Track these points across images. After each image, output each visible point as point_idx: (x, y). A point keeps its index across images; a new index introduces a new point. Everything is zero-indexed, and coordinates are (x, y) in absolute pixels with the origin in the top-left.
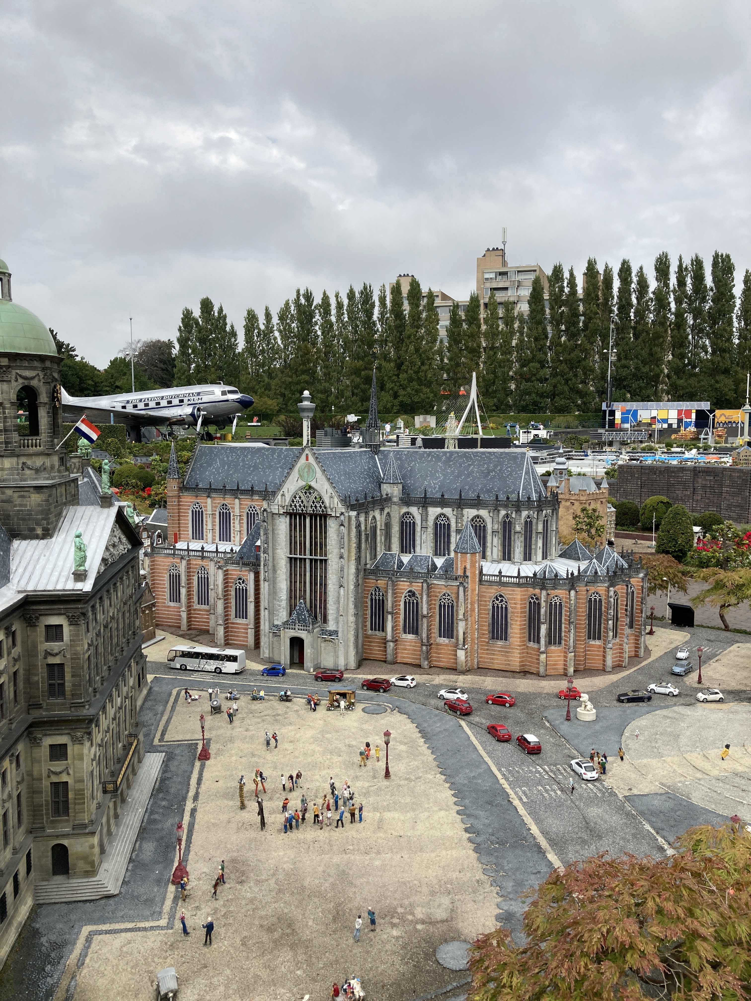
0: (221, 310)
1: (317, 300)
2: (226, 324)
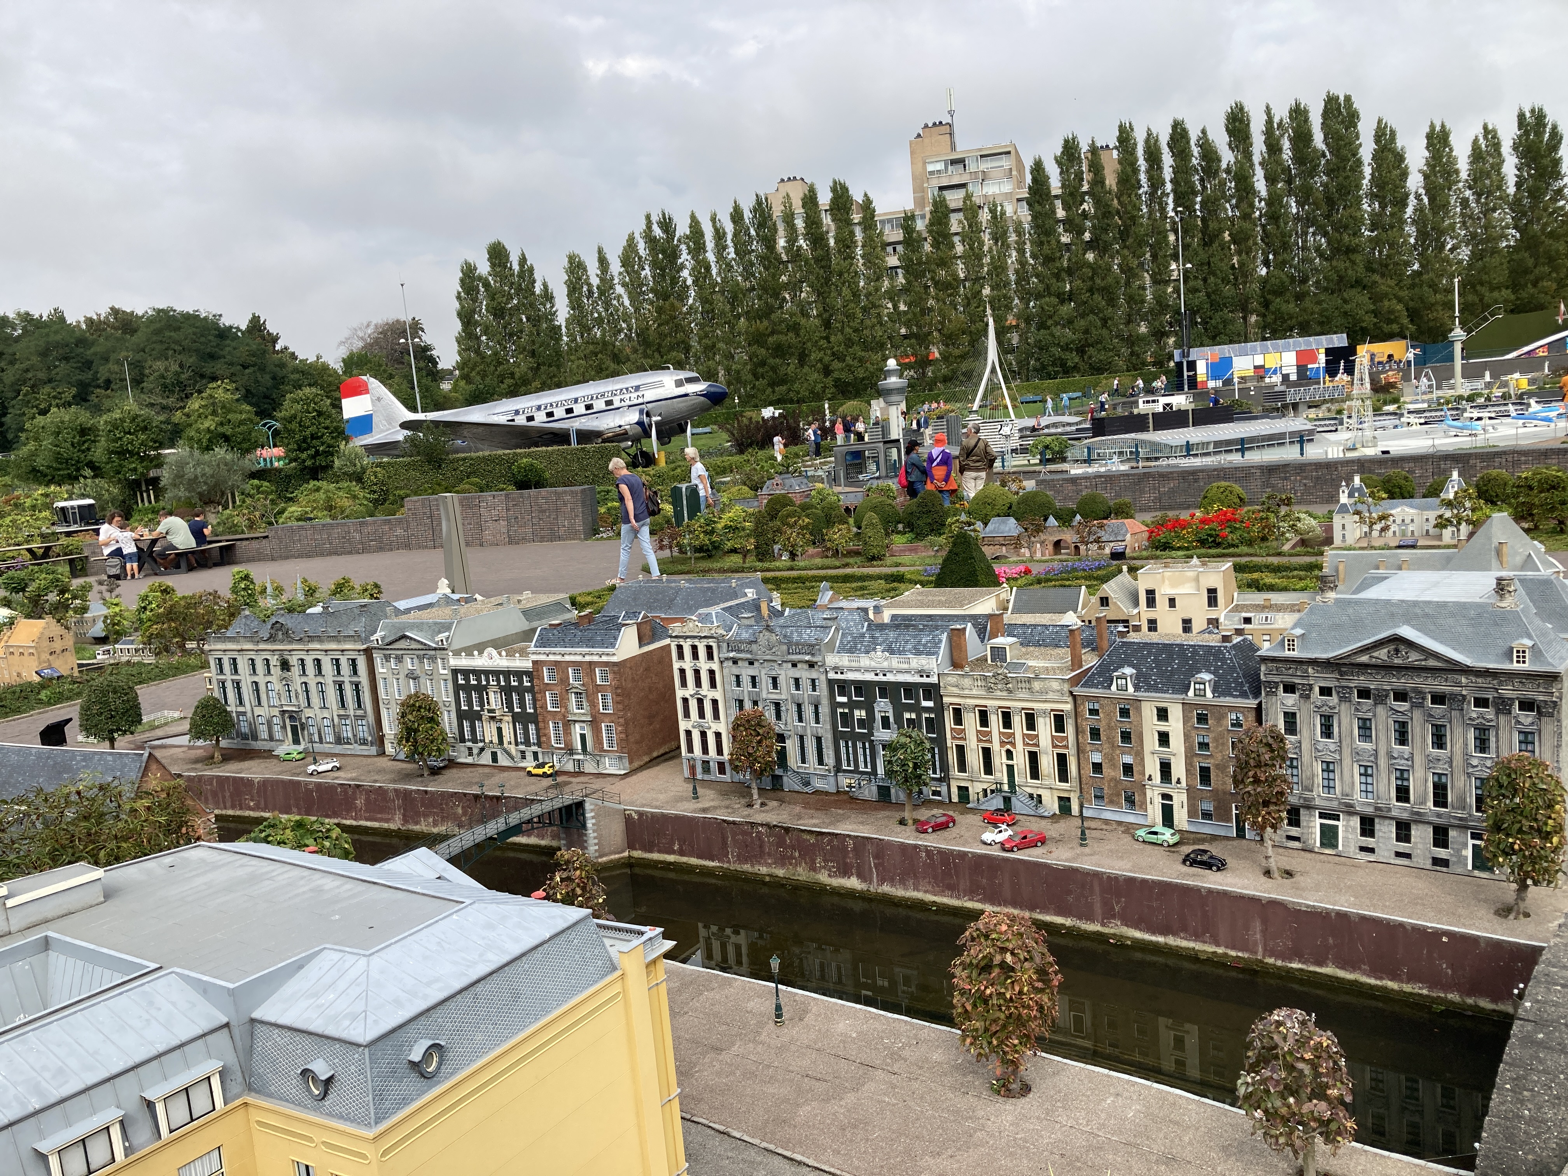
0: (523, 260)
1: (682, 228)
2: (535, 282)
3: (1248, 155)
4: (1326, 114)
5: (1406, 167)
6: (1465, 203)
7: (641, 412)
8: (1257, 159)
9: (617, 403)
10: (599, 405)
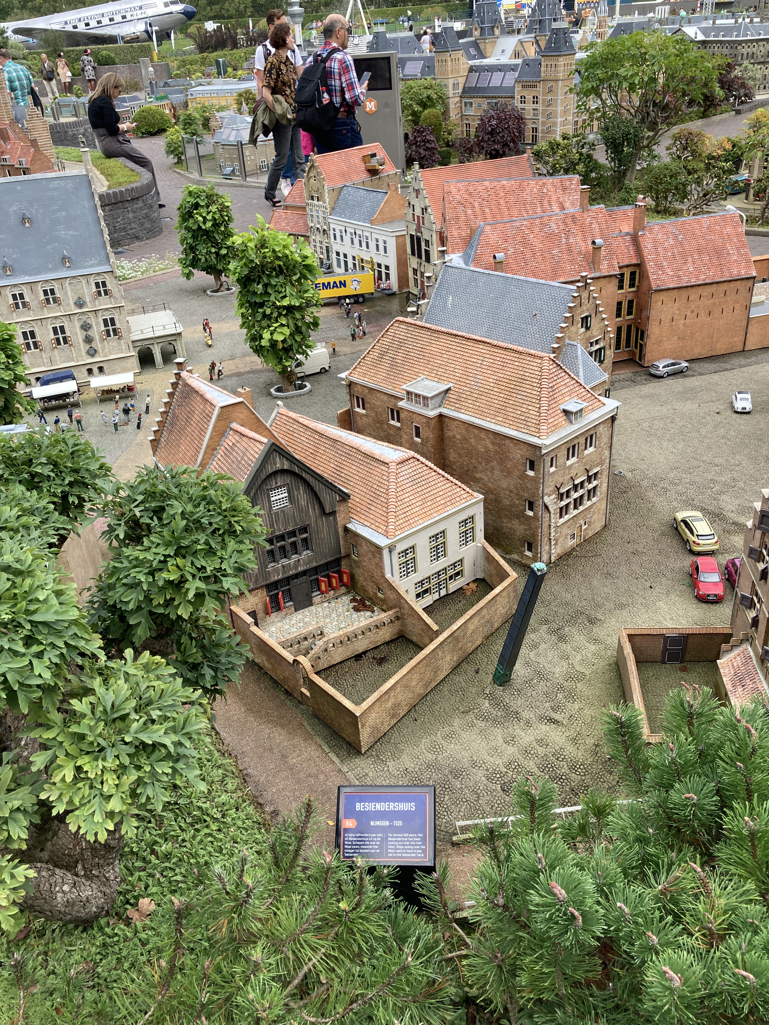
7: (146, 23)
9: (129, 18)
10: (118, 18)
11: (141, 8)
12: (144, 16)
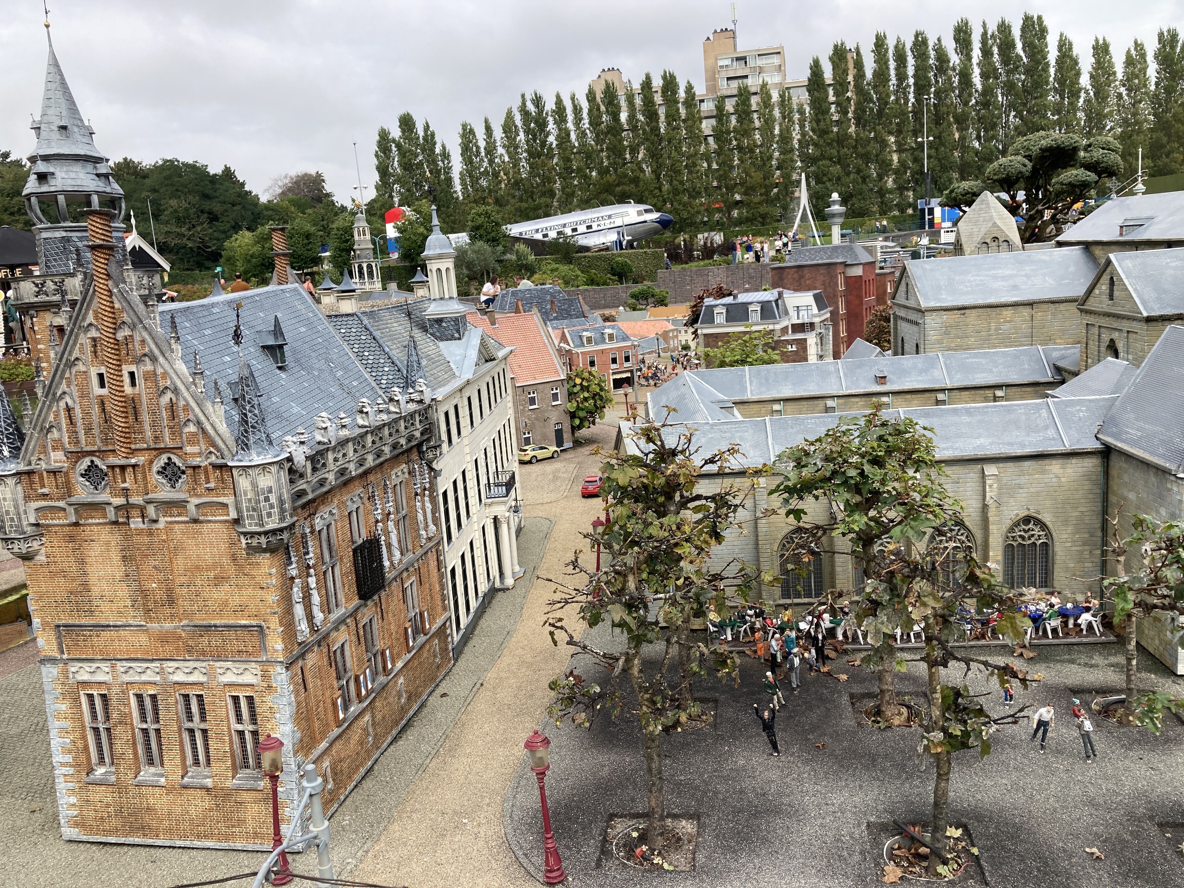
0: (427, 127)
1: (550, 105)
2: (435, 143)
3: (969, 58)
4: (1023, 29)
5: (1079, 69)
6: (1120, 96)
7: (618, 233)
8: (975, 60)
9: (595, 228)
10: (582, 229)
11: (610, 217)
12: (612, 226)
